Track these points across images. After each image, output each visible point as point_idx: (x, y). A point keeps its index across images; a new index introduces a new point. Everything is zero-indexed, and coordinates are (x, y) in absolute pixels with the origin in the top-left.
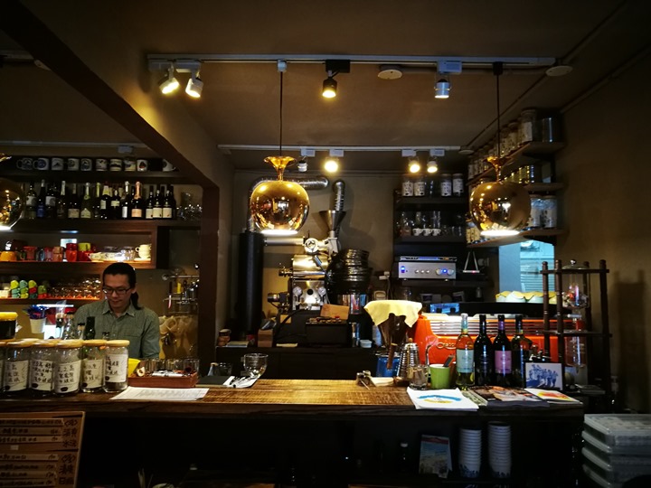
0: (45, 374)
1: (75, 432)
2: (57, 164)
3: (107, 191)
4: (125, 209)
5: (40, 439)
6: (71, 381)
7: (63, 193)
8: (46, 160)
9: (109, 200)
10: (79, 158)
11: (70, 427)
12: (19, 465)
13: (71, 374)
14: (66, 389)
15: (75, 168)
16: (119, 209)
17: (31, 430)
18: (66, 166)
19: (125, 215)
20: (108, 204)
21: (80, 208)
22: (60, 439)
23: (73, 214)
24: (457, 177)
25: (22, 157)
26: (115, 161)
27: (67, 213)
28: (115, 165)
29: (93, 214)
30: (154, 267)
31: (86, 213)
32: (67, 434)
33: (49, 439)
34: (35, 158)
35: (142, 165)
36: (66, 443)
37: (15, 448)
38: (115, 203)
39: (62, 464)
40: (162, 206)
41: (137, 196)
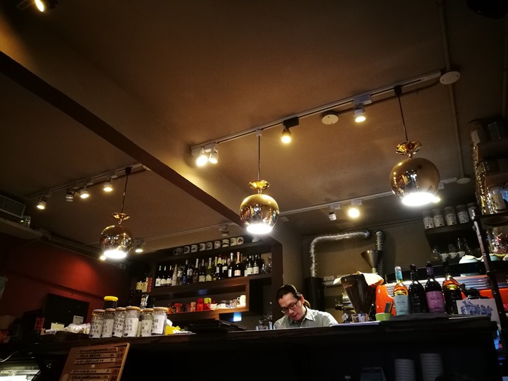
0: (119, 326)
1: (122, 355)
2: (194, 249)
3: (220, 261)
4: (230, 271)
5: (105, 360)
6: (131, 330)
7: (197, 267)
8: (188, 247)
9: (221, 266)
10: (205, 243)
11: (120, 353)
12: (92, 376)
13: (131, 326)
14: (127, 334)
15: (203, 249)
16: (226, 272)
17: (102, 355)
18: (198, 249)
19: (230, 275)
20: (221, 269)
21: (205, 275)
22: (114, 360)
23: (202, 279)
24: (470, 207)
25: (176, 248)
26: (225, 241)
27: (198, 278)
28: (225, 244)
29: (213, 278)
30: (248, 310)
31: (209, 278)
32: (118, 357)
33: (109, 360)
34: (183, 247)
35: (240, 240)
36: (116, 363)
37: (93, 366)
38: (225, 268)
39: (112, 376)
40: (252, 266)
41: (238, 262)
